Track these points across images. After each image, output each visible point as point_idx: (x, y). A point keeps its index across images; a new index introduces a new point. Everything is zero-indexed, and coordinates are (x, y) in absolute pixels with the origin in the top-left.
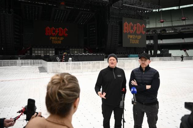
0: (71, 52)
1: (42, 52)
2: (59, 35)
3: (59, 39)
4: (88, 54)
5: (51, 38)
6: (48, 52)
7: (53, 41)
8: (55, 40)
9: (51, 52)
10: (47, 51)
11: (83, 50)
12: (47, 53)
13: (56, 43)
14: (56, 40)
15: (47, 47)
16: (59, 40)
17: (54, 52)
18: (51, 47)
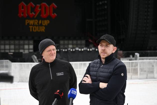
0: (62, 47)
1: (12, 47)
2: (41, 15)
3: (41, 23)
4: (85, 49)
5: (27, 22)
6: (22, 47)
7: (31, 27)
8: (34, 25)
9: (26, 47)
10: (19, 45)
11: (84, 42)
12: (19, 49)
13: (36, 31)
14: (36, 26)
15: (21, 39)
16: (41, 25)
17: (31, 47)
18: (27, 39)
